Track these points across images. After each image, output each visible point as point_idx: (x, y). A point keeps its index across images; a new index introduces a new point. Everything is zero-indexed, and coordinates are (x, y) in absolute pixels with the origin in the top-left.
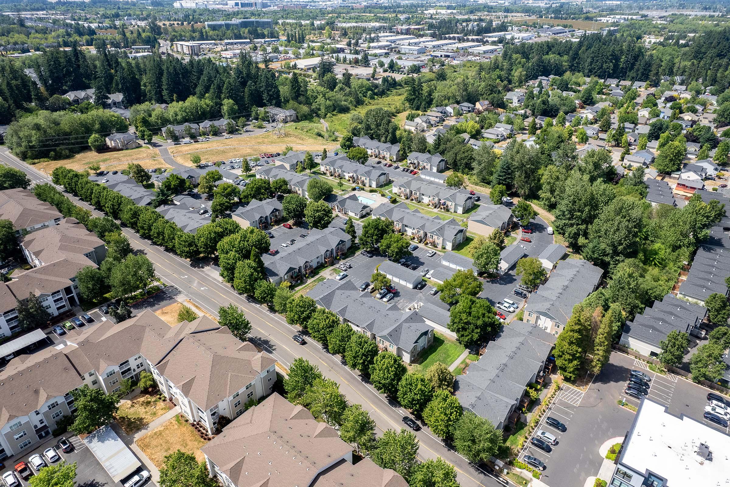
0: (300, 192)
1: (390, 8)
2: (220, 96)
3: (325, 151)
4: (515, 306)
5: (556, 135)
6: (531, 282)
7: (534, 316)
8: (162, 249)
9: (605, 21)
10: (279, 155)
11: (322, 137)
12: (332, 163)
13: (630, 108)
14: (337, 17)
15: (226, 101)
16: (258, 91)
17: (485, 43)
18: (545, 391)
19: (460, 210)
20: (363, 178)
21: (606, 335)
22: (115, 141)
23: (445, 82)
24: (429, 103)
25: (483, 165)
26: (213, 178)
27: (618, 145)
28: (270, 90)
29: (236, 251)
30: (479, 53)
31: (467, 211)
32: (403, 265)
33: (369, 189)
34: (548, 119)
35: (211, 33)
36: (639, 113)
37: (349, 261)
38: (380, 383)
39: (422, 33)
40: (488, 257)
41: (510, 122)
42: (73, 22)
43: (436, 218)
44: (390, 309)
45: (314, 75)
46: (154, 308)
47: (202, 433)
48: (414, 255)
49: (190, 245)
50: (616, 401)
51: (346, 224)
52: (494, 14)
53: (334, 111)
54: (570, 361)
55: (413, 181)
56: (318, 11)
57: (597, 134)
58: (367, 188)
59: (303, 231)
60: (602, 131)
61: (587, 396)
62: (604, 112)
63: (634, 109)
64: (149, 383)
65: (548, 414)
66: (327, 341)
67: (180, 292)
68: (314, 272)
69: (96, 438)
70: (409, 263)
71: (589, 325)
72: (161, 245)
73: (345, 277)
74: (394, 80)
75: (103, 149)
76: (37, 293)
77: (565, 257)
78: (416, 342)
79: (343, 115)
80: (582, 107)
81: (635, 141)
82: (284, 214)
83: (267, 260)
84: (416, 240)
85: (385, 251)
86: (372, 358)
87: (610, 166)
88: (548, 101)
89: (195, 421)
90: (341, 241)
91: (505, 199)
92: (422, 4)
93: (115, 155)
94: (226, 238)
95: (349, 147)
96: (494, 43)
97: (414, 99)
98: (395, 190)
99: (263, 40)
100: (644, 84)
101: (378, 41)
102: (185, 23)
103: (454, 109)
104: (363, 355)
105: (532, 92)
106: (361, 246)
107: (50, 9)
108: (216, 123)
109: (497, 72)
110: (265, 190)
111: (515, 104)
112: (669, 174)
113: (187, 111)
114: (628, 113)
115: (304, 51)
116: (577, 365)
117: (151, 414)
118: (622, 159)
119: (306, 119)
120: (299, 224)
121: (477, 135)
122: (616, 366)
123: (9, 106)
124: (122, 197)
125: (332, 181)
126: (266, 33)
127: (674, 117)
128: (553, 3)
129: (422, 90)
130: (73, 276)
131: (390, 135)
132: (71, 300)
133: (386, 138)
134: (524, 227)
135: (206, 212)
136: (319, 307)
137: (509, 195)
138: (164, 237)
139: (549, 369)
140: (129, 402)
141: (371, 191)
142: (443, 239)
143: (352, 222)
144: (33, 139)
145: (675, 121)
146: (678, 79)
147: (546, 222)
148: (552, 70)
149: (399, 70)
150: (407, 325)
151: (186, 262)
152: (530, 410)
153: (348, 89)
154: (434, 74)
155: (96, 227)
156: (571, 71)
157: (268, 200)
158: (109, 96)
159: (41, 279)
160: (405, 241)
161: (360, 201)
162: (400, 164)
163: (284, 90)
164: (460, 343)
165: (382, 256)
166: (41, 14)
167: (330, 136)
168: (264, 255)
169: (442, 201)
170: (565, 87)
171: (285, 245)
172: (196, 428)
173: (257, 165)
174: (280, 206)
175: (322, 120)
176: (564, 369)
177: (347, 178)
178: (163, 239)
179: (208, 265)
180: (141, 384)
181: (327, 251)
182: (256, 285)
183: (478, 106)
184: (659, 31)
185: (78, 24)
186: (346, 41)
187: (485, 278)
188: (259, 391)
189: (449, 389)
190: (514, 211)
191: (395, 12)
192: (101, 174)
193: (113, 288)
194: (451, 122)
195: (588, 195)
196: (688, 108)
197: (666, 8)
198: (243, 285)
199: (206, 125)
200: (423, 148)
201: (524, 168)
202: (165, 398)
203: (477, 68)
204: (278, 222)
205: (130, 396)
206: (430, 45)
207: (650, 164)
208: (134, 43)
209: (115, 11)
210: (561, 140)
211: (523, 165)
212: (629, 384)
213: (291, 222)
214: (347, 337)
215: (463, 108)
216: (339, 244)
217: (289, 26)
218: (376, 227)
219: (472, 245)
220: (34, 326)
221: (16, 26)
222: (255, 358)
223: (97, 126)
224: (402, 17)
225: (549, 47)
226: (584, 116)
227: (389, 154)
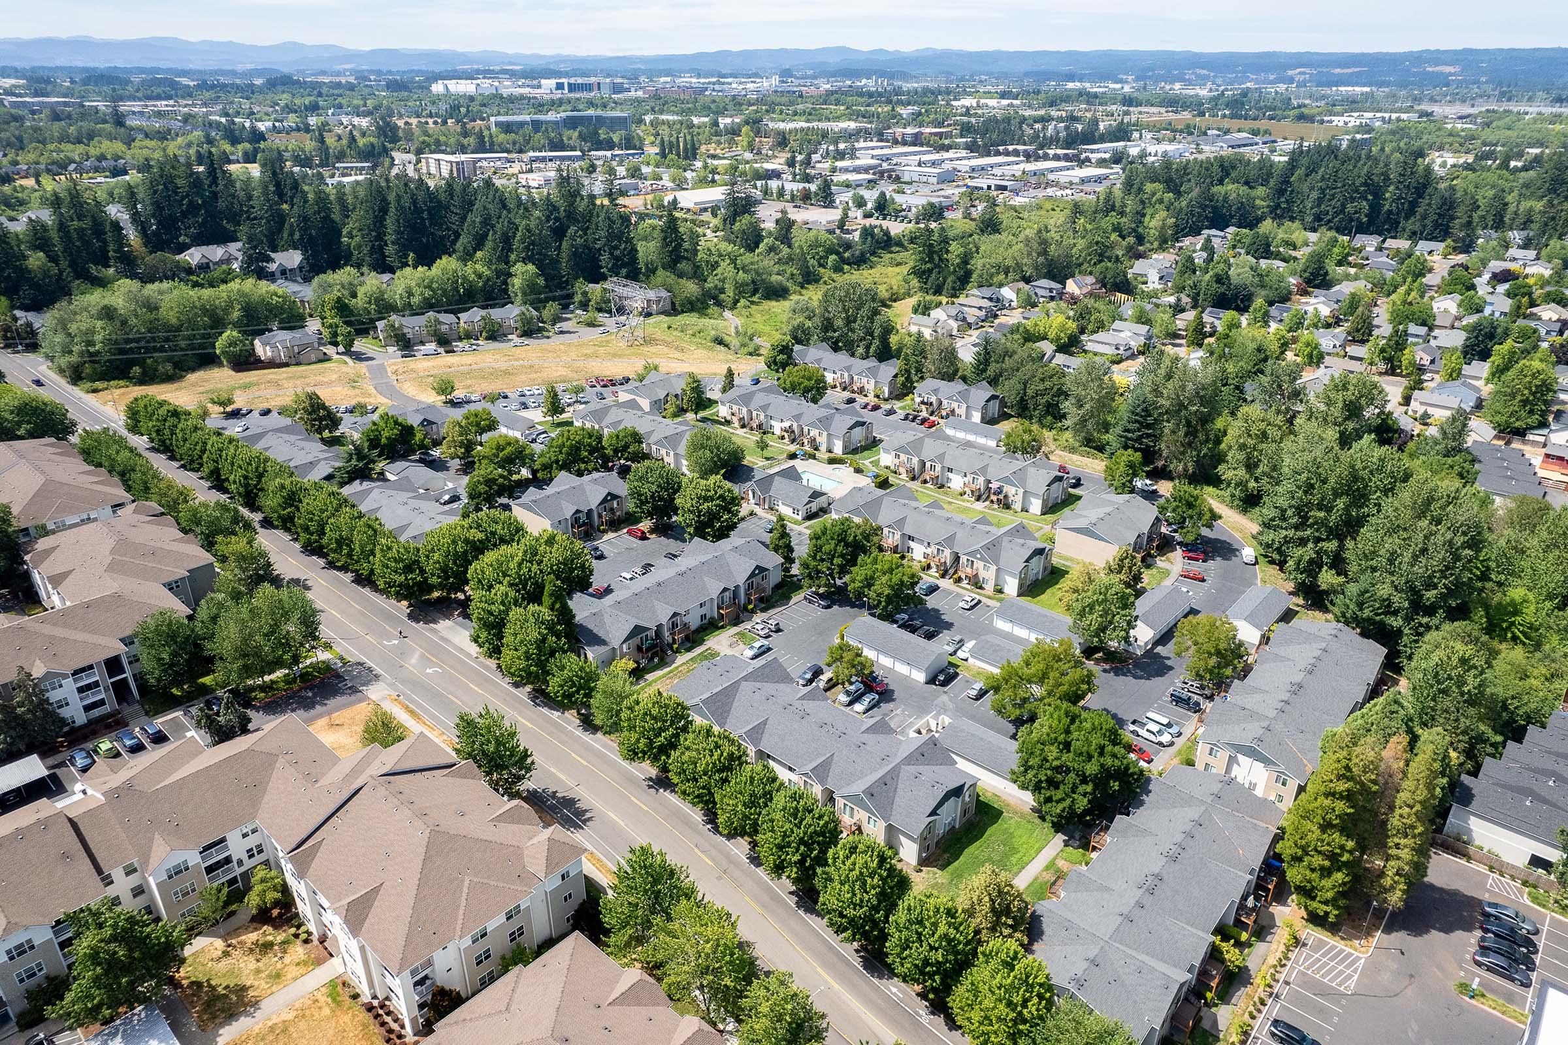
0: (670, 459)
1: (880, 95)
2: (507, 257)
3: (730, 374)
4: (1174, 730)
5: (1252, 346)
6: (1211, 672)
7: (1223, 755)
8: (348, 577)
9: (1341, 124)
10: (627, 380)
11: (726, 346)
12: (746, 399)
13: (1413, 294)
14: (767, 111)
15: (519, 268)
16: (590, 249)
17: (1083, 163)
18: (1260, 947)
19: (1036, 506)
20: (814, 433)
21: (1418, 807)
22: (273, 347)
23: (997, 236)
24: (964, 280)
25: (1087, 406)
26: (478, 424)
27: (1392, 371)
28: (616, 248)
29: (511, 585)
30: (1071, 183)
31: (1052, 508)
32: (904, 626)
33: (827, 456)
34: (1230, 314)
35: (502, 137)
36: (1435, 305)
37: (776, 615)
38: (841, 915)
39: (947, 142)
40: (1106, 612)
41: (1142, 318)
42: (223, 120)
43: (978, 522)
44: (871, 730)
45: (714, 222)
46: (312, 712)
47: (390, 1031)
48: (929, 605)
49: (408, 569)
50: (1452, 985)
51: (771, 532)
52: (1101, 108)
53: (754, 294)
54: (1326, 872)
55: (927, 440)
56: (727, 101)
57: (1343, 346)
58: (823, 454)
59: (672, 545)
60: (1354, 341)
61: (1373, 967)
62: (1354, 302)
63: (1422, 297)
64: (272, 896)
65: (1275, 1010)
66: (715, 803)
67: (377, 676)
68: (693, 638)
69: (119, 1038)
70: (917, 623)
71: (1375, 782)
72: (344, 569)
73: (766, 650)
74: (887, 233)
75: (245, 362)
76: (38, 671)
77: (1287, 616)
78: (933, 813)
79: (774, 303)
80: (1305, 293)
81: (1432, 362)
82: (631, 506)
83: (582, 607)
84: (933, 571)
85: (860, 595)
86: (824, 852)
87: (1382, 412)
88: (1228, 277)
89: (375, 997)
90: (757, 567)
91: (1139, 483)
92: (947, 88)
93: (273, 376)
94: (491, 553)
95: (784, 365)
96: (1102, 163)
97: (930, 271)
98: (886, 459)
99: (609, 154)
100: (1440, 246)
101: (853, 157)
102: (449, 121)
103: (1018, 291)
104: (802, 841)
105: (1190, 259)
106: (806, 582)
107: (183, 98)
108: (496, 314)
109: (1113, 218)
110: (591, 453)
111: (1154, 283)
112: (1520, 433)
113: (435, 285)
114: (1411, 304)
115: (694, 174)
116: (1344, 884)
117: (269, 976)
118: (1407, 401)
119: (692, 310)
120: (664, 530)
121: (1069, 345)
122: (1441, 890)
123: (61, 272)
124: (266, 460)
125: (743, 438)
126: (616, 139)
127: (1518, 313)
128: (1227, 90)
129: (947, 252)
130: (128, 632)
131: (876, 342)
132: (121, 689)
133: (868, 348)
134: (1186, 545)
135: (455, 499)
136: (699, 721)
137: (1149, 475)
138: (352, 550)
139: (1267, 890)
140: (219, 944)
141: (832, 461)
142: (998, 570)
143: (784, 526)
144: (98, 338)
145: (1521, 322)
146: (1516, 236)
147: (1237, 535)
148: (1232, 217)
149: (898, 214)
150: (913, 769)
151: (398, 609)
152: (1225, 996)
153: (785, 250)
154: (973, 223)
155: (198, 524)
156: (1274, 219)
157: (595, 475)
158: (273, 255)
159: (53, 637)
160: (908, 571)
161: (805, 482)
162: (897, 405)
163: (647, 250)
164: (1043, 818)
165: (853, 606)
166: (162, 105)
167: (743, 345)
168: (577, 596)
169: (994, 486)
170: (1264, 250)
171: (628, 576)
172: (377, 1016)
173: (577, 402)
174: (622, 488)
175: (727, 314)
176: (1307, 892)
177: (777, 431)
178: (350, 555)
179: (448, 616)
180: (253, 900)
181: (725, 590)
182: (552, 665)
183: (1071, 287)
184: (1462, 143)
185: (234, 123)
186: (784, 156)
187: (1097, 661)
188: (540, 925)
189: (1018, 935)
190: (1163, 509)
191: (889, 102)
192: (236, 414)
193: (219, 664)
194: (1012, 318)
195: (1342, 470)
196: (1548, 294)
197: (1474, 99)
198: (523, 664)
199: (473, 316)
200: (950, 371)
201: (1184, 412)
202: (309, 933)
203: (1067, 212)
204: (615, 525)
205: (221, 929)
206: (964, 165)
207: (1471, 413)
208: (341, 157)
209: (312, 98)
210: (1262, 356)
211: (1182, 406)
212: (1483, 939)
213: (645, 525)
214: (765, 795)
215: (1037, 290)
216: (753, 575)
217: (665, 127)
218: (842, 538)
219: (1065, 583)
220: (23, 747)
221: (106, 126)
222: (534, 841)
223: (236, 314)
224: (905, 112)
225: (1225, 169)
226: (1310, 309)
227: (872, 382)
